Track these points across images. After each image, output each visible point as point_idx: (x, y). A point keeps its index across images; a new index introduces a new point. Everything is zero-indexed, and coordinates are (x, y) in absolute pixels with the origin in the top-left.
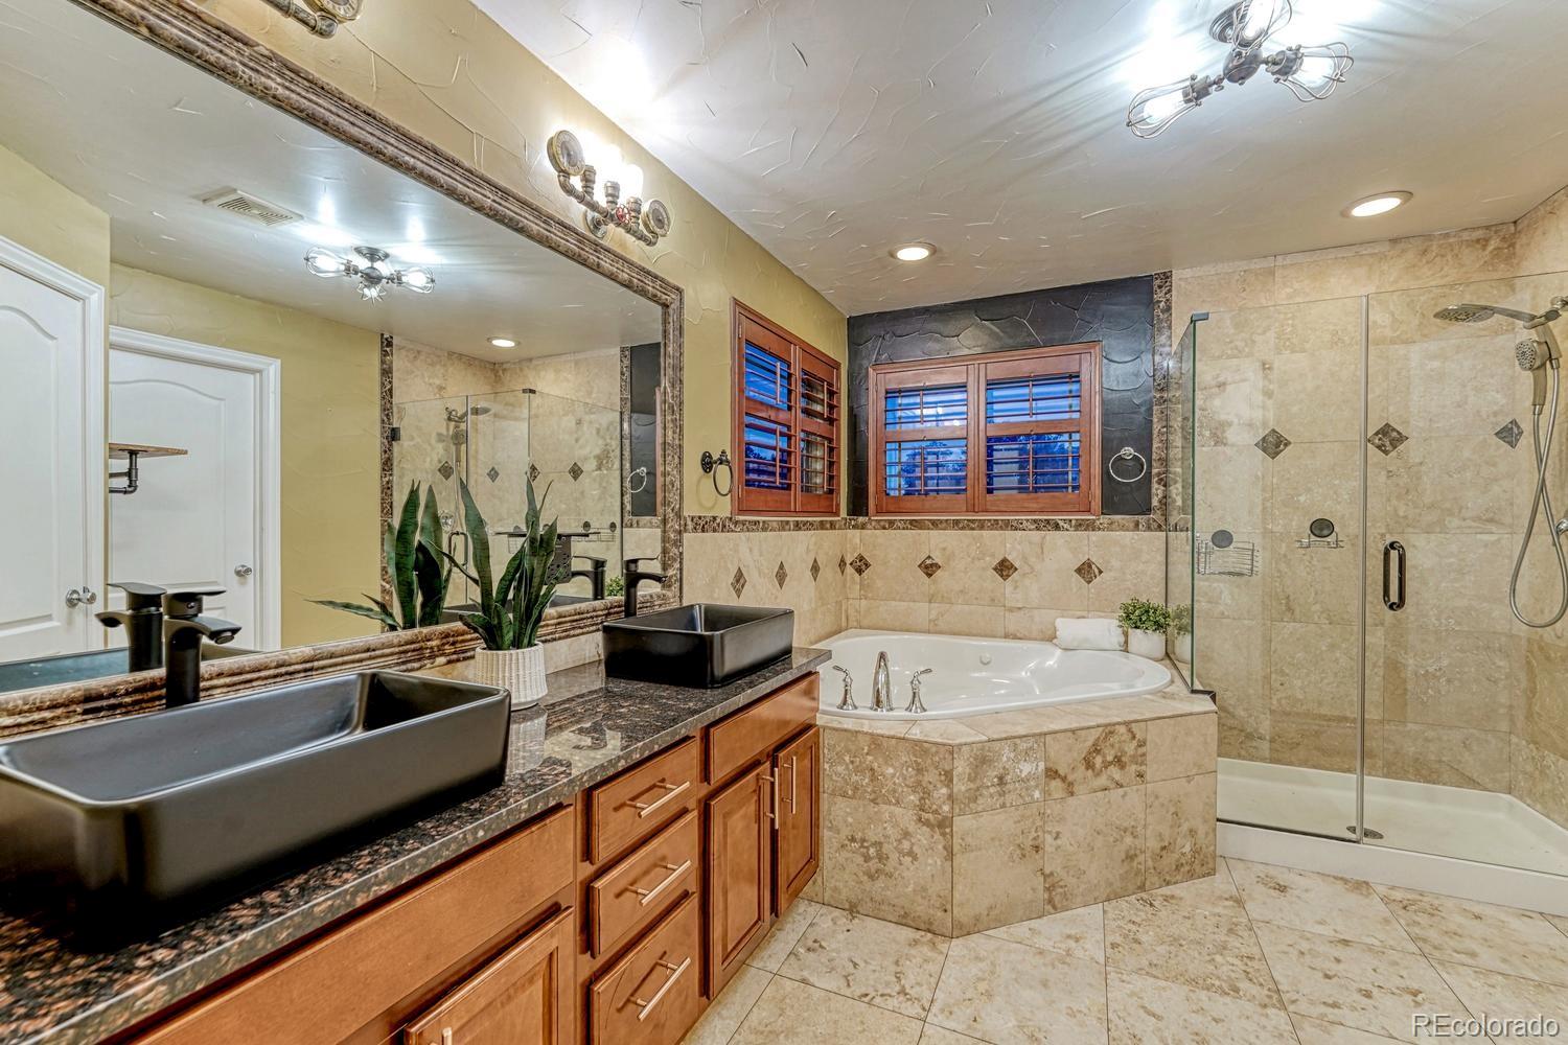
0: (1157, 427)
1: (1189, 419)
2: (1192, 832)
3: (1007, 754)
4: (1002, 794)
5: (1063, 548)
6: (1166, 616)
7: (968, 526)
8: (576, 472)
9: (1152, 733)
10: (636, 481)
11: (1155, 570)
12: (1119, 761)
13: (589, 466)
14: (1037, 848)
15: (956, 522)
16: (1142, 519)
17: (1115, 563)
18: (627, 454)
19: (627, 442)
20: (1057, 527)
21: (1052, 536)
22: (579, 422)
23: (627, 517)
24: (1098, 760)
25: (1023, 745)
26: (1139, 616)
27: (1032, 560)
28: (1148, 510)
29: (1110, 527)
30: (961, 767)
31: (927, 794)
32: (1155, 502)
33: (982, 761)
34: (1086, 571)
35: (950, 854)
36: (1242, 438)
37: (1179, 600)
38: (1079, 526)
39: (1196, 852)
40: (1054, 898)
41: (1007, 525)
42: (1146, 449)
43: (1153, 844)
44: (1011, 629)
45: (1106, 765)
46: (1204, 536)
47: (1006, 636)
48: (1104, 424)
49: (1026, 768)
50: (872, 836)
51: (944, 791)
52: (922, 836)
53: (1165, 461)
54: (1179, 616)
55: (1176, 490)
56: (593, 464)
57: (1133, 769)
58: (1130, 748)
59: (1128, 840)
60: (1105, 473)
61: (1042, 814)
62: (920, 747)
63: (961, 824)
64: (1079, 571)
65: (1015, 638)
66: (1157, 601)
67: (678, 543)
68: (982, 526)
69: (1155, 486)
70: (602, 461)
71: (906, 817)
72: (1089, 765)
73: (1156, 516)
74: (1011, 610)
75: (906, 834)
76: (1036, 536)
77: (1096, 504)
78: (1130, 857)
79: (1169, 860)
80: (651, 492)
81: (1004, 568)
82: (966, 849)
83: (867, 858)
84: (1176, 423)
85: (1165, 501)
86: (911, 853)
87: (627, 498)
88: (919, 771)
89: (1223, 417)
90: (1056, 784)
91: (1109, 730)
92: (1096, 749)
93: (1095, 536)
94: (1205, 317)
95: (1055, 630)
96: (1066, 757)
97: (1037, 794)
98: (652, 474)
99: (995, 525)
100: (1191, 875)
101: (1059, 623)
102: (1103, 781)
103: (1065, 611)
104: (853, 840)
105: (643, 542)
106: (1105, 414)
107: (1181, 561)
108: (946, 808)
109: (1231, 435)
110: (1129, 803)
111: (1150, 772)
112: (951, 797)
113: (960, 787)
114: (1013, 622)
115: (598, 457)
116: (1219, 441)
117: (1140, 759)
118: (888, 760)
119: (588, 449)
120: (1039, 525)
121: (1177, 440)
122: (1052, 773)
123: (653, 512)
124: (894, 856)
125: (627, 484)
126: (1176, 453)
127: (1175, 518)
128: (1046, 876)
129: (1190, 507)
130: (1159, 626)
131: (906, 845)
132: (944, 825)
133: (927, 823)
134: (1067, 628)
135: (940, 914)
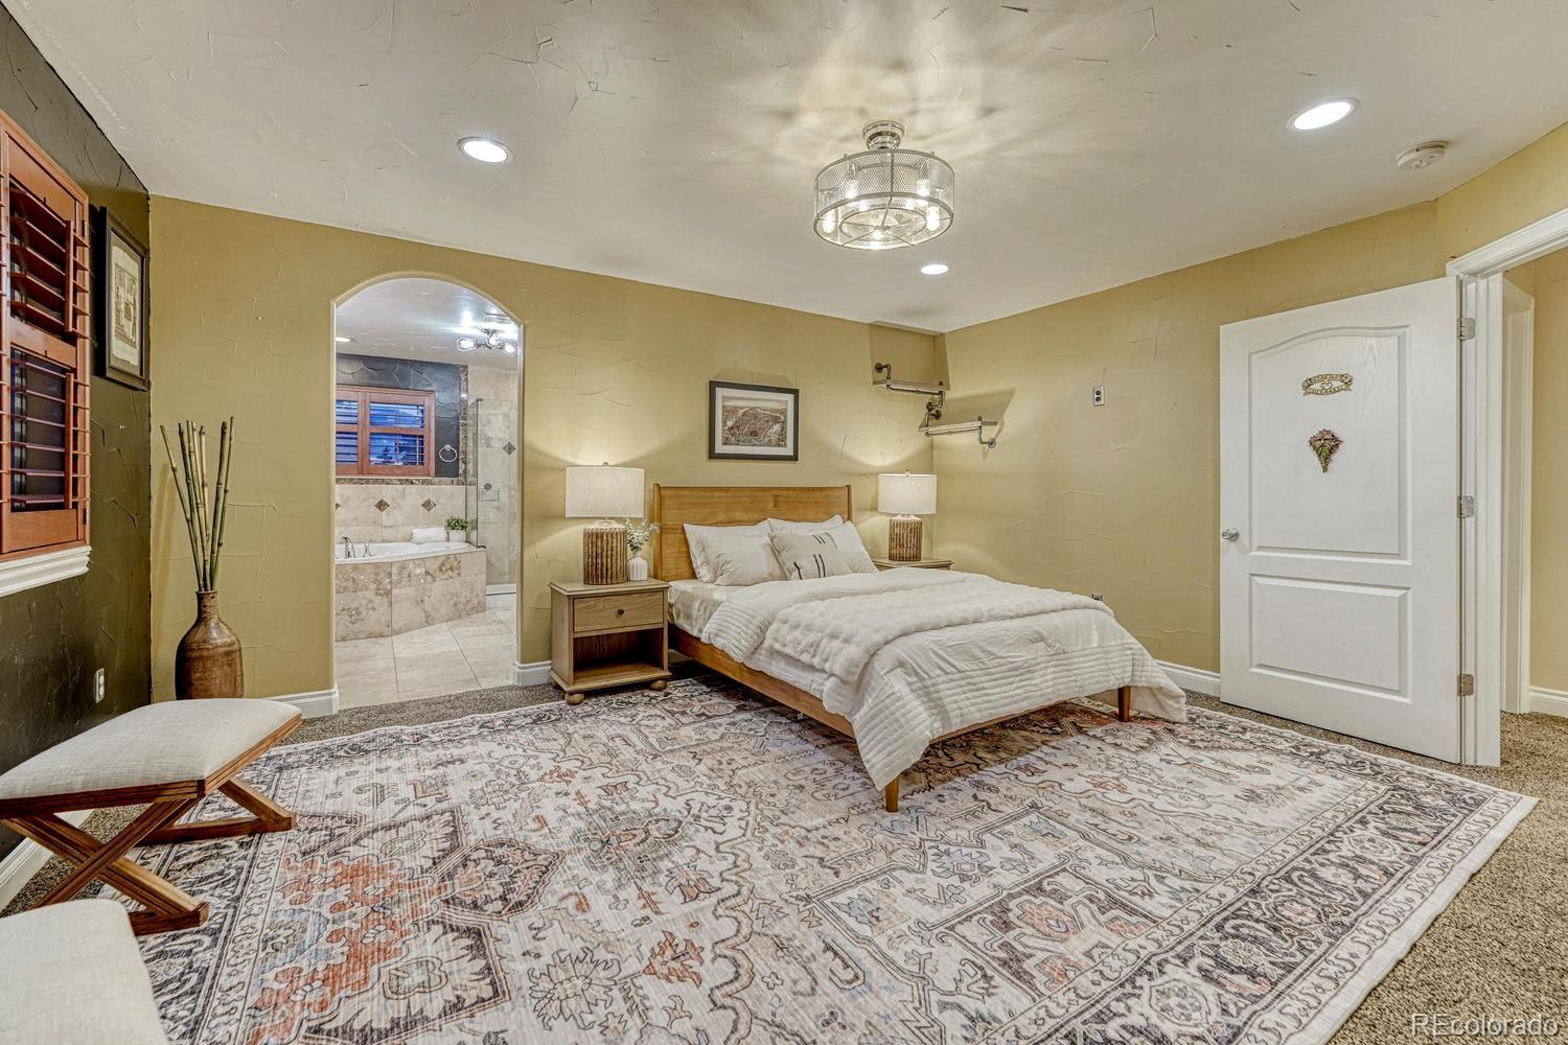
0: (462, 436)
1: (476, 434)
2: (477, 596)
3: (411, 565)
4: (409, 581)
5: (415, 494)
6: (466, 523)
7: (360, 482)
9: (463, 559)
11: (461, 502)
12: (451, 569)
14: (422, 601)
15: (351, 480)
16: (455, 479)
17: (442, 501)
20: (412, 483)
21: (409, 487)
24: (444, 568)
25: (417, 562)
26: (454, 524)
27: (399, 500)
28: (457, 475)
29: (440, 483)
30: (395, 570)
31: (380, 583)
32: (461, 472)
33: (402, 568)
34: (427, 505)
35: (391, 604)
36: (497, 445)
37: (471, 517)
38: (424, 482)
39: (479, 603)
40: (429, 621)
41: (383, 481)
42: (456, 444)
43: (464, 600)
44: (386, 537)
45: (447, 570)
46: (481, 486)
47: (383, 542)
48: (437, 432)
49: (418, 571)
50: (353, 606)
51: (388, 580)
52: (378, 600)
53: (465, 453)
54: (472, 523)
55: (470, 467)
57: (456, 572)
58: (455, 564)
59: (455, 599)
60: (437, 456)
61: (424, 589)
62: (377, 565)
63: (396, 592)
64: (423, 505)
65: (388, 541)
66: (462, 517)
68: (367, 482)
69: (460, 464)
71: (370, 594)
72: (441, 570)
73: (461, 478)
74: (385, 527)
75: (370, 601)
76: (400, 487)
77: (433, 472)
78: (455, 605)
79: (469, 606)
81: (381, 505)
82: (396, 601)
83: (351, 616)
84: (470, 435)
85: (465, 471)
86: (374, 609)
88: (376, 575)
89: (490, 435)
90: (429, 577)
91: (448, 557)
92: (443, 564)
93: (432, 487)
94: (481, 400)
95: (412, 534)
96: (433, 566)
97: (422, 581)
99: (376, 481)
100: (477, 612)
101: (415, 531)
102: (445, 576)
103: (416, 526)
104: (344, 610)
106: (437, 428)
107: (472, 499)
108: (389, 587)
109: (493, 444)
110: (455, 584)
111: (463, 572)
112: (391, 582)
113: (394, 578)
114: (386, 534)
116: (489, 446)
117: (459, 568)
118: (361, 574)
120: (401, 482)
121: (471, 444)
122: (427, 573)
124: (364, 613)
126: (470, 449)
127: (469, 479)
128: (426, 612)
129: (476, 475)
130: (463, 527)
131: (370, 605)
132: (388, 593)
133: (381, 595)
134: (419, 533)
135: (386, 628)
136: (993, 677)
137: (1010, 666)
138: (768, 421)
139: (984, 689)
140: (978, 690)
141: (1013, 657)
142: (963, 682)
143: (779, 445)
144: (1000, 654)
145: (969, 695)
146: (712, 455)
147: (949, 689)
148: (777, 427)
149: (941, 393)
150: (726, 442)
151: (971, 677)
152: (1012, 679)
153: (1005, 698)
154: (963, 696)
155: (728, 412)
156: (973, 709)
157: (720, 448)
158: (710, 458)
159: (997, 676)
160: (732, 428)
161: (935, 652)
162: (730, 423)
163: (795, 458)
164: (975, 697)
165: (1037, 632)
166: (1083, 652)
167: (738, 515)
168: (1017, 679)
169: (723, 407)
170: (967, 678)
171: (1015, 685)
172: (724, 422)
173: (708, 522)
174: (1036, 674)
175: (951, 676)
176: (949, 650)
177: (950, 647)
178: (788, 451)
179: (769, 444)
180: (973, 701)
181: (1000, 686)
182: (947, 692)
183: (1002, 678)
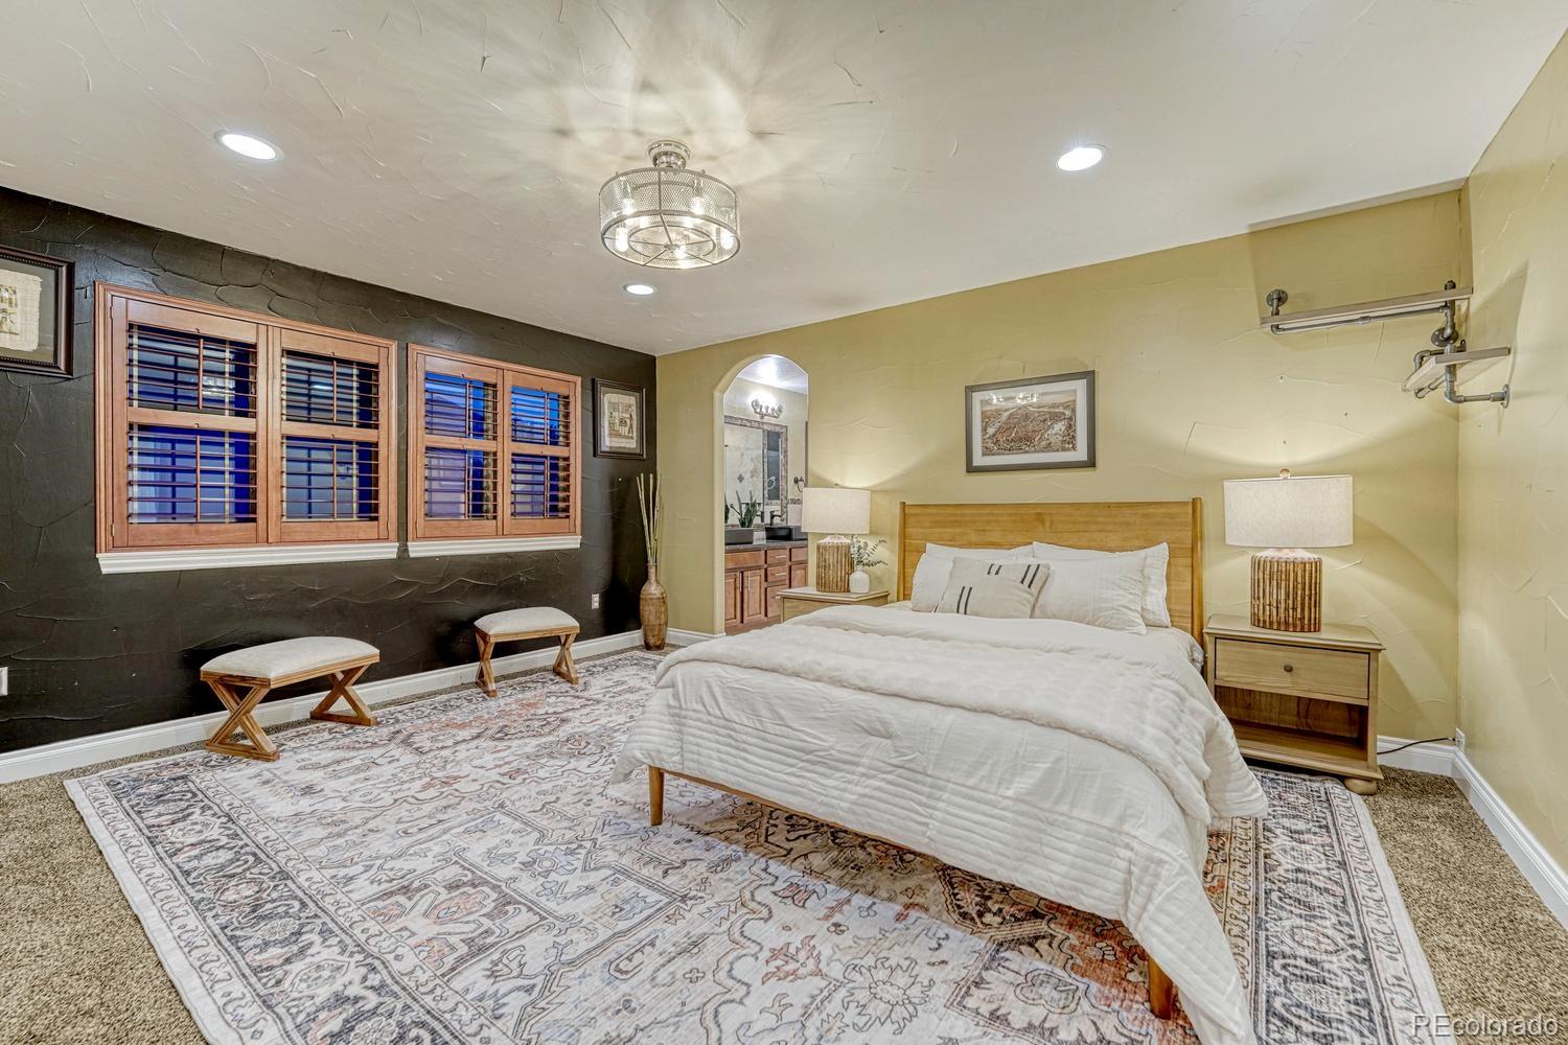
8: (741, 479)
10: (770, 483)
13: (747, 476)
18: (766, 468)
19: (766, 465)
22: (742, 455)
23: (766, 501)
56: (748, 475)
67: (786, 507)
70: (753, 473)
80: (777, 489)
87: (766, 492)
98: (777, 480)
105: (776, 507)
115: (752, 472)
119: (746, 468)
123: (778, 498)
125: (766, 484)
136: (767, 745)
137: (798, 743)
138: (1045, 420)
139: (744, 750)
140: (737, 748)
141: (808, 734)
142: (724, 731)
143: (1064, 449)
144: (794, 725)
145: (723, 748)
146: (971, 469)
147: (700, 729)
148: (1060, 427)
149: (1450, 306)
150: (987, 452)
151: (735, 731)
152: (794, 761)
153: (767, 776)
154: (714, 745)
155: (987, 419)
156: (717, 764)
157: (979, 460)
158: (968, 471)
159: (773, 746)
160: (994, 435)
161: (709, 687)
162: (991, 431)
163: (1091, 463)
164: (728, 754)
165: (883, 722)
166: (971, 792)
167: (995, 536)
168: (801, 764)
169: (983, 413)
170: (732, 730)
171: (793, 769)
172: (984, 430)
173: (958, 543)
174: (839, 774)
175: (710, 718)
176: (728, 691)
177: (732, 688)
178: (1081, 454)
179: (1049, 448)
180: (724, 756)
181: (771, 760)
182: (693, 731)
183: (778, 752)
